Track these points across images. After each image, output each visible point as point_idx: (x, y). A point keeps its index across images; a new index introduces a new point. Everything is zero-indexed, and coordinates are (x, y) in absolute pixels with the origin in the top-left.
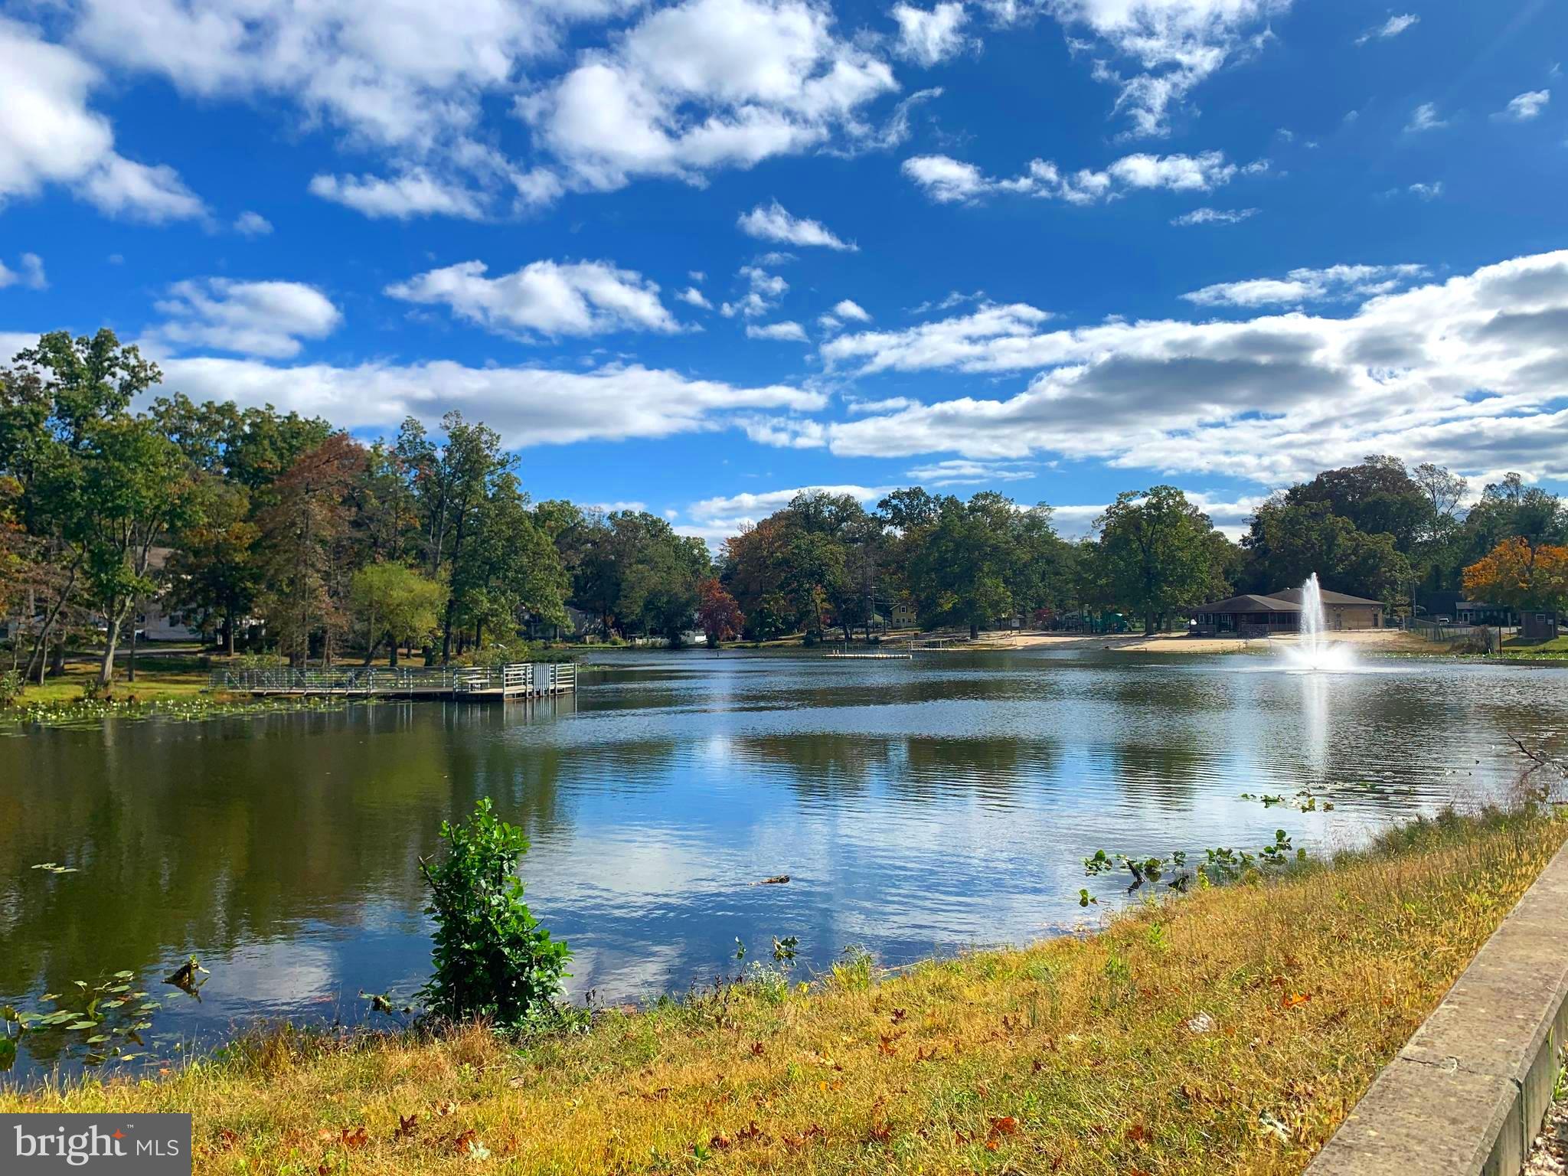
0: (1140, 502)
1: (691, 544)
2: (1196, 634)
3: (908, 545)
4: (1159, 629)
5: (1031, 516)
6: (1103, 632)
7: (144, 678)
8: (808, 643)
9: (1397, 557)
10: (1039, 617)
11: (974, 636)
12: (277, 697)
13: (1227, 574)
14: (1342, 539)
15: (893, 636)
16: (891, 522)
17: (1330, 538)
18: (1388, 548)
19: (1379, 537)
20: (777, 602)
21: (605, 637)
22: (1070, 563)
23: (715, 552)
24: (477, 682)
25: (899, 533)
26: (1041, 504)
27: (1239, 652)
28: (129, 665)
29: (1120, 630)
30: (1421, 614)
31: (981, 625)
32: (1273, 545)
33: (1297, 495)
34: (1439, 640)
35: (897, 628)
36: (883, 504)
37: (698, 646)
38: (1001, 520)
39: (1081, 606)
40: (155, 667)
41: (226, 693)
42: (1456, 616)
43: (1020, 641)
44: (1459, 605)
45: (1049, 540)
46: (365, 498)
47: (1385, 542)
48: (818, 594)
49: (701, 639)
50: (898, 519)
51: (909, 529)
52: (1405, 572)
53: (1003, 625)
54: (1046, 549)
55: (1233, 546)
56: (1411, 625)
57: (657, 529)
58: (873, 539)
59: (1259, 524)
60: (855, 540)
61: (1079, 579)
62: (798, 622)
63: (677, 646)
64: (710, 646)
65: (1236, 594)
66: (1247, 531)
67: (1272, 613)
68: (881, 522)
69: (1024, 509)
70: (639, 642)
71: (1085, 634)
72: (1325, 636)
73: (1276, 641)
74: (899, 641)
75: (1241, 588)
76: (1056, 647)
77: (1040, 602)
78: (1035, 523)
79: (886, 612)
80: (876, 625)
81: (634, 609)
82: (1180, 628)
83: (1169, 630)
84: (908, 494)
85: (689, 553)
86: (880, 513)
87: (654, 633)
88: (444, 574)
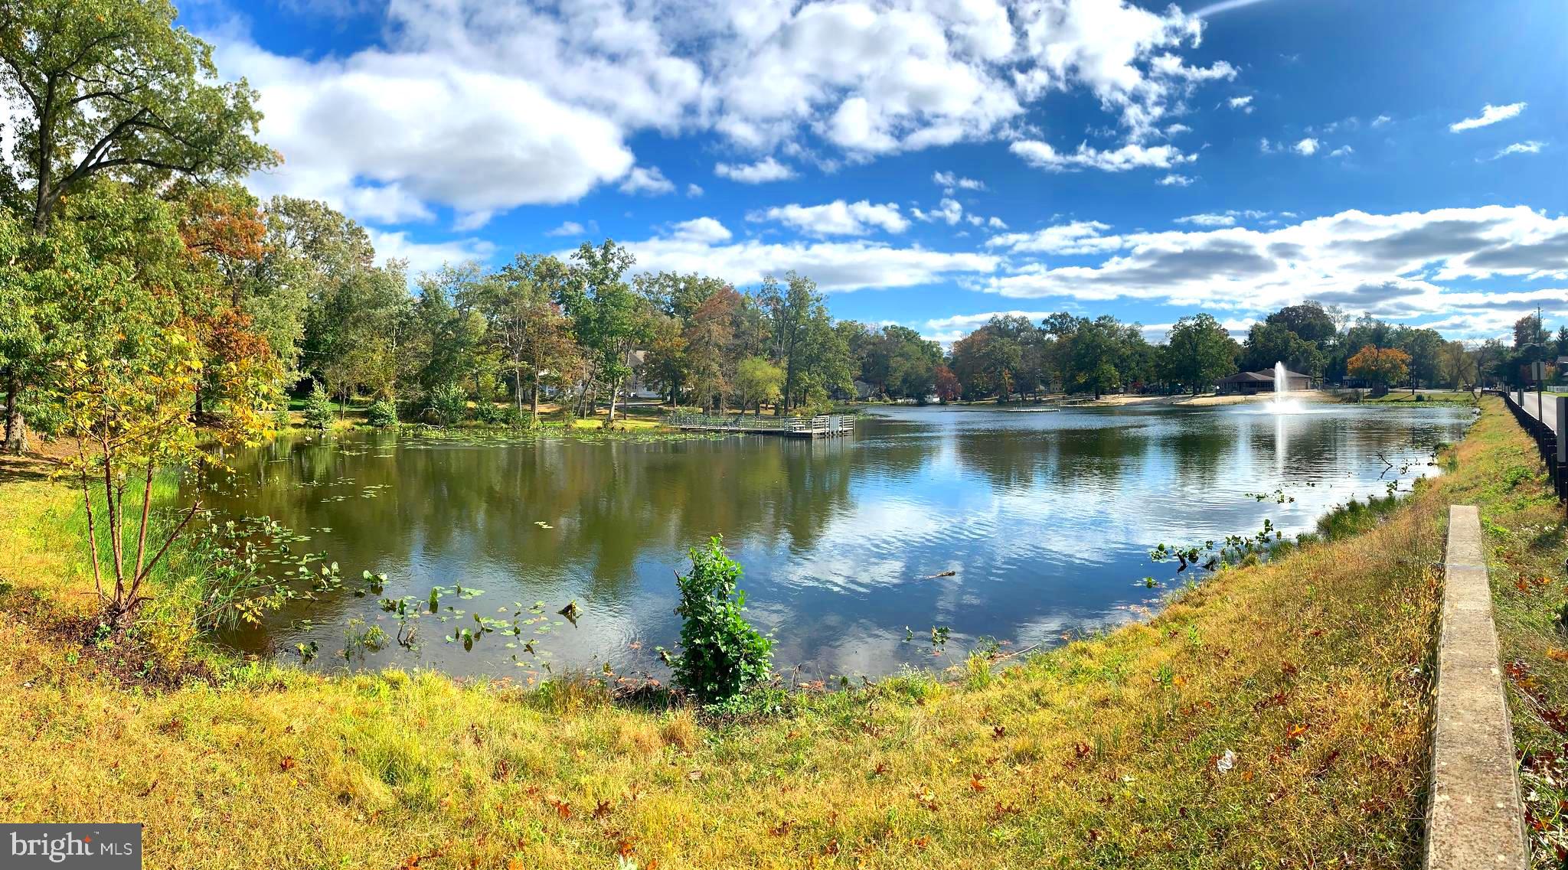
0: (1189, 323)
1: (930, 345)
2: (1219, 394)
3: (1060, 345)
4: (1200, 392)
5: (1132, 330)
6: (1170, 394)
7: (632, 418)
8: (1000, 403)
9: (1317, 353)
10: (1135, 387)
11: (1097, 398)
12: (694, 431)
13: (1236, 360)
14: (1292, 344)
15: (1050, 397)
16: (1050, 332)
17: (1286, 342)
18: (1313, 348)
19: (1309, 343)
20: (982, 378)
21: (880, 398)
22: (1153, 356)
23: (946, 350)
24: (799, 427)
25: (1054, 338)
26: (1137, 323)
27: (1242, 403)
28: (624, 412)
29: (1179, 393)
30: (1327, 382)
31: (1101, 392)
32: (1259, 346)
33: (1271, 320)
34: (1336, 395)
35: (1052, 393)
36: (1045, 322)
37: (935, 404)
38: (1113, 332)
39: (1158, 380)
40: (638, 412)
41: (668, 428)
42: (1342, 383)
43: (1123, 400)
44: (1344, 378)
45: (1142, 344)
46: (742, 322)
47: (1312, 345)
48: (1007, 377)
49: (936, 400)
50: (1054, 330)
51: (1060, 336)
52: (1323, 361)
53: (1114, 391)
54: (1138, 348)
55: (1239, 346)
56: (1323, 388)
57: (911, 337)
58: (1039, 342)
59: (1253, 334)
60: (1028, 344)
61: (1157, 366)
62: (994, 390)
63: (922, 404)
64: (942, 404)
65: (1240, 372)
66: (1247, 338)
67: (1259, 382)
68: (1044, 332)
69: (1127, 326)
70: (899, 401)
71: (1160, 395)
72: (1286, 393)
73: (1261, 396)
74: (1053, 401)
75: (1244, 368)
76: (1144, 403)
77: (1135, 378)
78: (1133, 334)
79: (1046, 383)
80: (1041, 391)
81: (896, 381)
82: (1211, 391)
83: (1205, 392)
84: (1060, 316)
85: (929, 350)
86: (1043, 327)
87: (908, 396)
88: (784, 364)
